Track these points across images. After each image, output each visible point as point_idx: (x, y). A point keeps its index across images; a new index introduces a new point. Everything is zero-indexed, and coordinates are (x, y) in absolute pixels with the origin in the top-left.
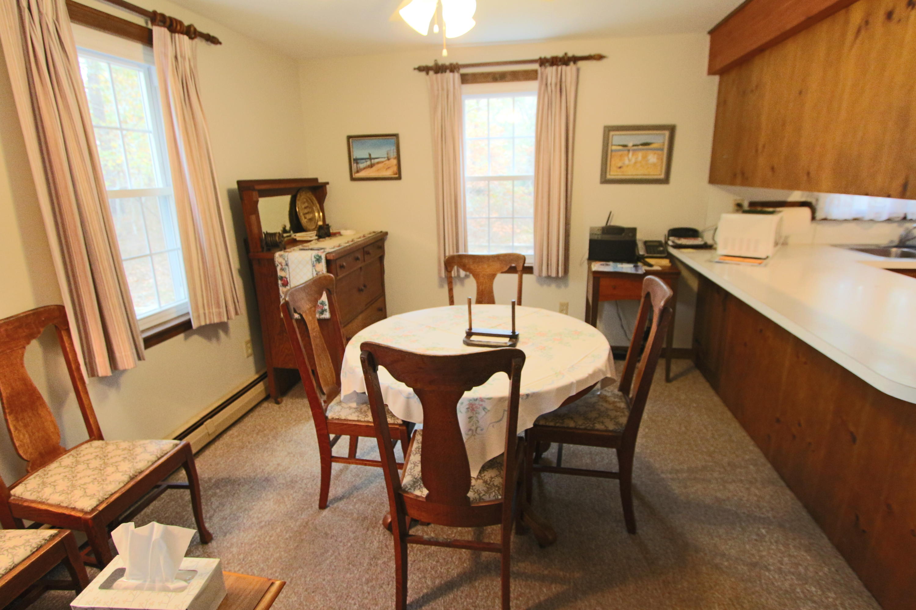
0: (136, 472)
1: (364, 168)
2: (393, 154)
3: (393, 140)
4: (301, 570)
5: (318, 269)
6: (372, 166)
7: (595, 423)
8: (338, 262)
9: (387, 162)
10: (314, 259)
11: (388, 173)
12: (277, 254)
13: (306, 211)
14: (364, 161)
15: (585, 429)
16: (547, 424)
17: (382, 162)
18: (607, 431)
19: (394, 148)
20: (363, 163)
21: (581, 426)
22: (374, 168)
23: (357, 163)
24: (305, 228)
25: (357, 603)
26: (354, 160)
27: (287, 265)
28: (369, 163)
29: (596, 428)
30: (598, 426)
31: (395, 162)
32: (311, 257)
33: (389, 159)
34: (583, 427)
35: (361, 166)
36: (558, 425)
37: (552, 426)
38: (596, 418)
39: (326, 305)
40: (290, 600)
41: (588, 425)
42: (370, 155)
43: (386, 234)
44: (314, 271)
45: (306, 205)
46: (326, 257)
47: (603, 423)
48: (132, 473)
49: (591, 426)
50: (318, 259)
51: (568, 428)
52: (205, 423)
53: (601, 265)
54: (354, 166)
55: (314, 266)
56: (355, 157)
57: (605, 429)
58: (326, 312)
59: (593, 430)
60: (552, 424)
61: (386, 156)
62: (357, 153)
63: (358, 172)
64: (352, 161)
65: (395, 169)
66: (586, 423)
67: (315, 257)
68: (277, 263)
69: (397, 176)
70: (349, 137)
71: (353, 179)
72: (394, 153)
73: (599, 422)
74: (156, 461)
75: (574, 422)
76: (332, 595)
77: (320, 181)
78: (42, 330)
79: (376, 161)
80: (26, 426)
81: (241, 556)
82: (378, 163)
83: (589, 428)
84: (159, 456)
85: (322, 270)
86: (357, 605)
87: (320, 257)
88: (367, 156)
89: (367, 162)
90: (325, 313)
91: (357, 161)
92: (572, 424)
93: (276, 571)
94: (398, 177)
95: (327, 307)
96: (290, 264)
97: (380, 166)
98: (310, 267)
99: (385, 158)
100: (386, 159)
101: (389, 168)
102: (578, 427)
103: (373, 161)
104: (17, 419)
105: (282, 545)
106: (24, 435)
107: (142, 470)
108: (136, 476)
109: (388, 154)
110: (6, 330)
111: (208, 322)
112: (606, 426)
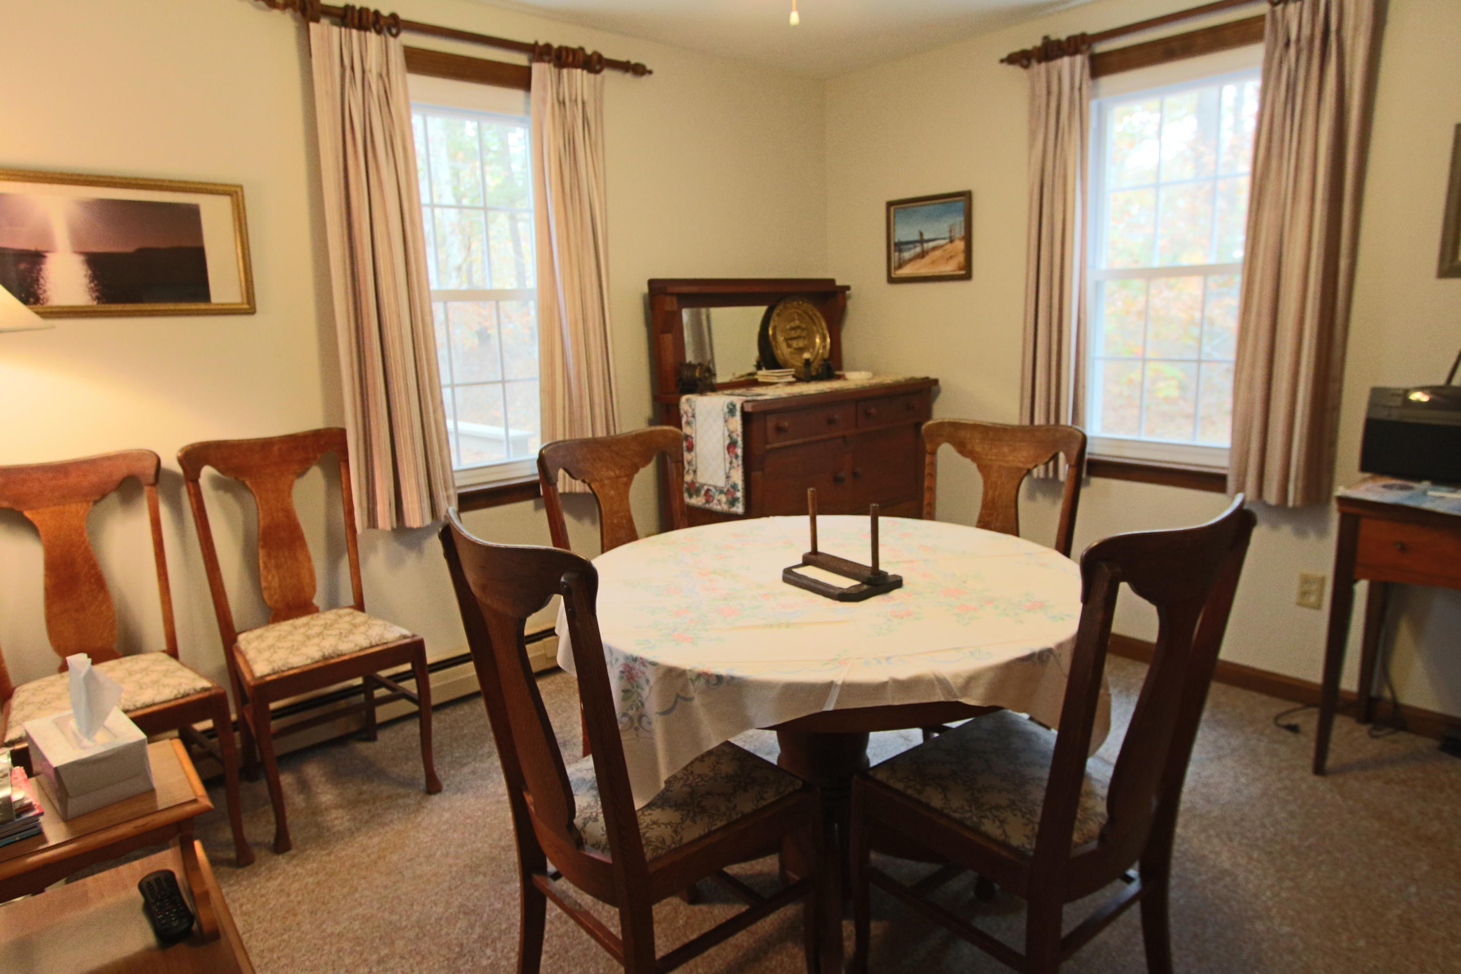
0: (334, 652)
1: (911, 260)
2: (959, 232)
3: (960, 204)
4: (481, 878)
5: (731, 427)
6: (923, 255)
7: (986, 817)
8: (771, 422)
9: (949, 246)
10: (726, 410)
11: (949, 268)
12: (684, 398)
13: (793, 334)
14: (911, 246)
15: (961, 823)
16: (891, 782)
17: (941, 246)
18: (1005, 845)
19: (960, 220)
20: (910, 249)
21: (955, 811)
22: (927, 259)
23: (900, 251)
24: (781, 362)
25: (492, 958)
26: (896, 244)
27: (693, 416)
28: (918, 250)
29: (983, 828)
30: (990, 827)
31: (960, 245)
32: (723, 406)
33: (952, 241)
34: (957, 816)
35: (907, 255)
36: (909, 792)
37: (896, 791)
38: (998, 807)
39: (738, 491)
40: (434, 909)
41: (969, 814)
42: (921, 234)
43: (935, 382)
44: (726, 429)
45: (797, 323)
46: (742, 408)
47: (1002, 822)
48: (328, 651)
49: (975, 819)
50: (731, 410)
51: (928, 807)
52: (545, 640)
53: (1385, 486)
54: (895, 256)
55: (726, 421)
56: (896, 240)
57: (1003, 837)
58: (739, 502)
59: (976, 830)
60: (899, 786)
61: (947, 235)
62: (903, 233)
63: (900, 266)
64: (894, 246)
65: (961, 258)
66: (967, 808)
67: (728, 407)
68: (682, 412)
69: (963, 272)
70: (890, 204)
71: (892, 280)
72: (961, 228)
73: (996, 816)
74: (366, 648)
75: (945, 797)
76: (478, 930)
77: (839, 283)
78: (319, 456)
79: (931, 245)
80: (278, 567)
81: (444, 827)
82: (934, 249)
83: (968, 823)
84: (374, 643)
85: (737, 430)
86: (489, 961)
87: (734, 406)
88: (916, 237)
89: (915, 247)
90: (737, 504)
91: (900, 246)
92: (937, 802)
93: (456, 865)
94: (966, 273)
95: (739, 495)
96: (697, 416)
97: (938, 253)
98: (721, 422)
99: (944, 239)
100: (947, 241)
101: (951, 257)
102: (946, 811)
103: (926, 245)
104: (269, 556)
105: (496, 836)
106: (273, 576)
107: (344, 653)
108: (332, 658)
109: (950, 231)
110: (280, 449)
111: (567, 490)
112: (1004, 832)
